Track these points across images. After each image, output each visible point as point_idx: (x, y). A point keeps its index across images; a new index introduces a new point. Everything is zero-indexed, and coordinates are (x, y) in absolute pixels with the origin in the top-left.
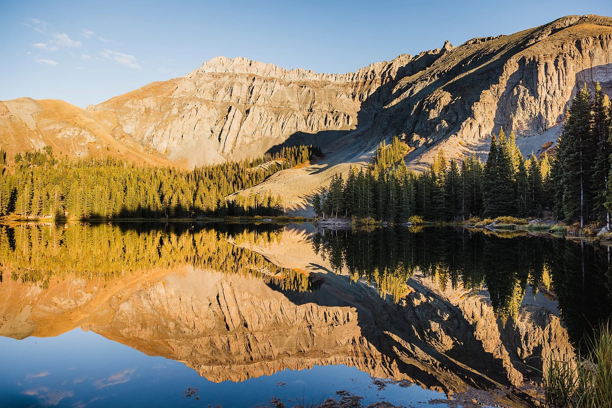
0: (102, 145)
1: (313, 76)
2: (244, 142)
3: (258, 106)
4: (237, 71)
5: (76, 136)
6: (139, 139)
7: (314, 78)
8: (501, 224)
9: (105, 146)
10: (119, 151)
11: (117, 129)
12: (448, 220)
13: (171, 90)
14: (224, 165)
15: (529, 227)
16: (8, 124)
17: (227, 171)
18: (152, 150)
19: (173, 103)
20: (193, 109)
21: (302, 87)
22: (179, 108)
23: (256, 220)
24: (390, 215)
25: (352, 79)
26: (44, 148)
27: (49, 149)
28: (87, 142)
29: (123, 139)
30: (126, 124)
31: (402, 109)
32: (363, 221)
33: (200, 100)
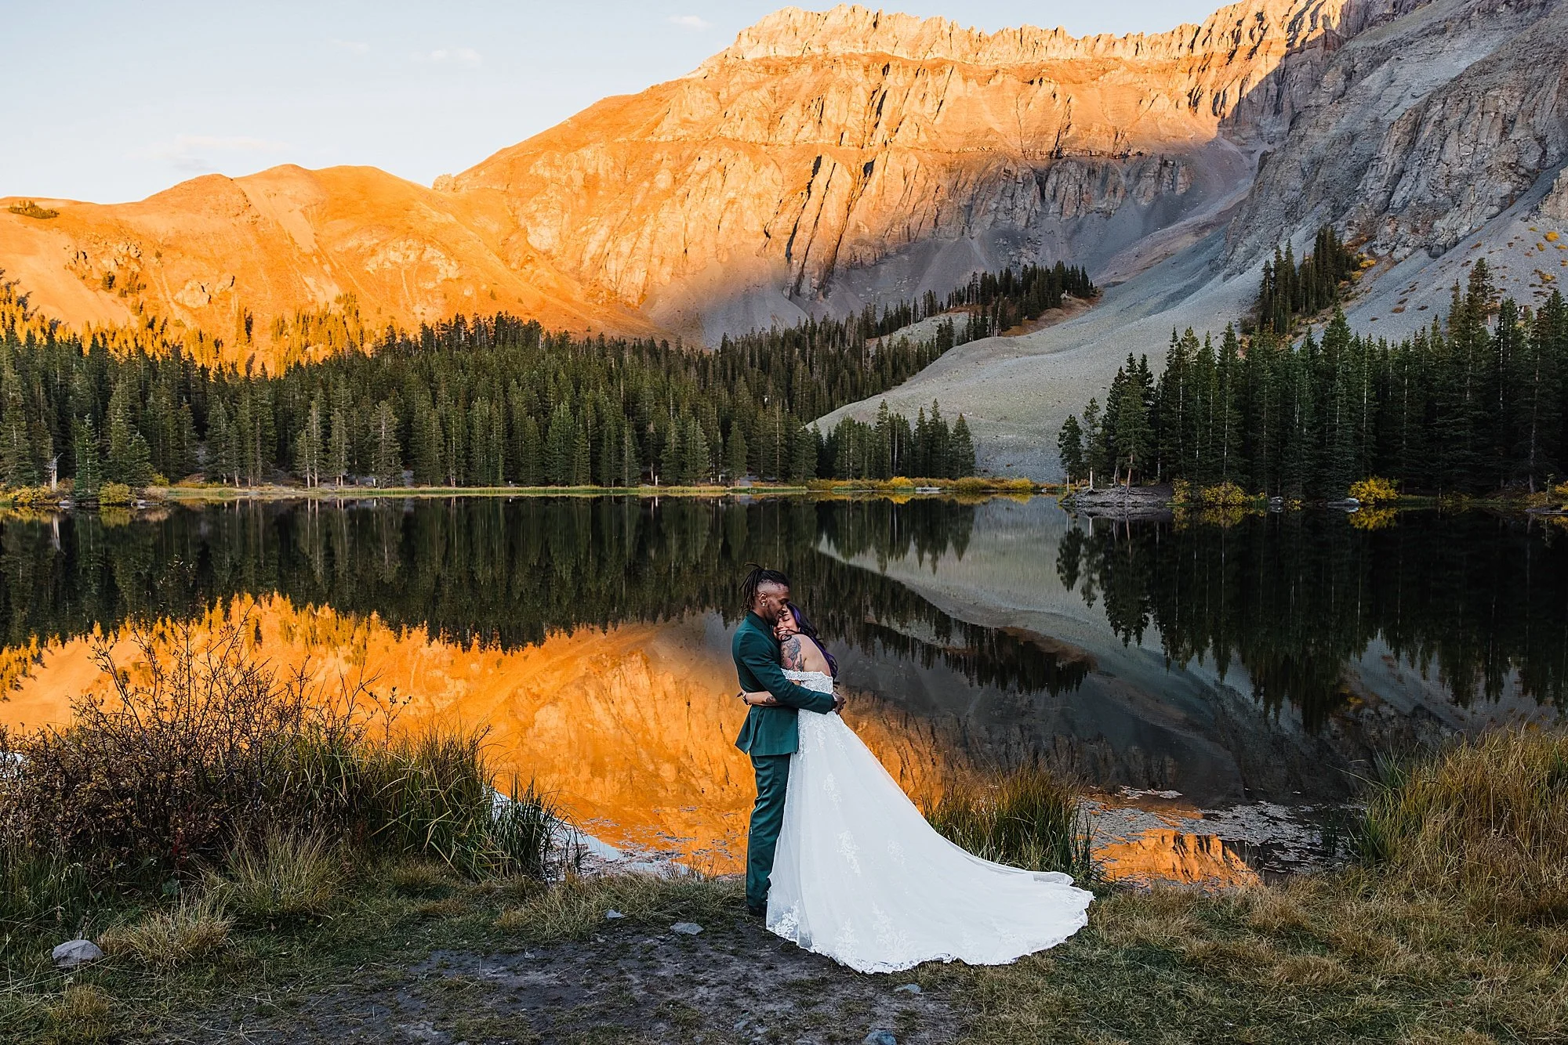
0: (477, 287)
1: (1067, 45)
2: (859, 261)
3: (898, 149)
4: (837, 48)
5: (413, 265)
6: (571, 264)
7: (1070, 53)
9: (484, 287)
10: (520, 301)
11: (513, 238)
12: (1481, 492)
13: (652, 119)
14: (804, 330)
16: (251, 238)
18: (605, 293)
19: (658, 157)
20: (715, 171)
21: (1032, 82)
22: (674, 171)
23: (894, 489)
25: (1192, 47)
26: (338, 300)
27: (349, 303)
28: (440, 278)
29: (529, 267)
30: (536, 225)
32: (1208, 494)
33: (733, 143)
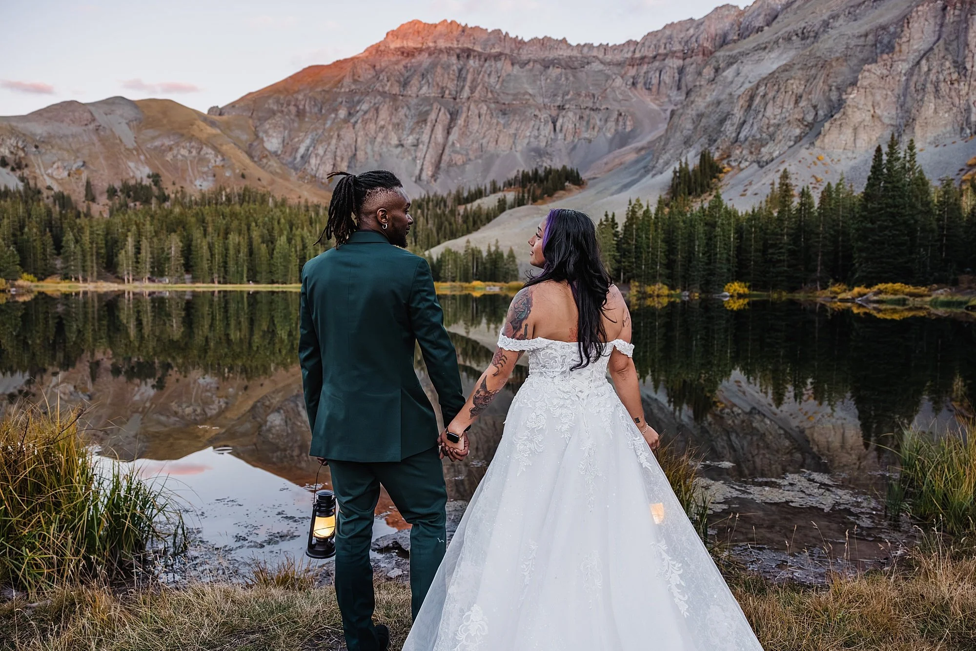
0: (233, 170)
1: (568, 48)
2: (454, 162)
3: (475, 101)
4: (442, 44)
5: (194, 157)
6: (289, 159)
7: (570, 52)
8: (883, 297)
9: (237, 171)
10: (259, 180)
11: (255, 144)
12: (792, 290)
13: (337, 79)
14: (423, 200)
15: (931, 301)
16: (95, 138)
17: (428, 209)
18: (309, 177)
19: (340, 100)
20: (372, 110)
21: (549, 67)
22: (349, 109)
23: (474, 288)
24: (693, 280)
25: (634, 52)
26: (149, 177)
27: (156, 178)
28: (211, 166)
29: (265, 161)
30: (268, 136)
31: (719, 103)
32: (649, 289)
33: (383, 94)
